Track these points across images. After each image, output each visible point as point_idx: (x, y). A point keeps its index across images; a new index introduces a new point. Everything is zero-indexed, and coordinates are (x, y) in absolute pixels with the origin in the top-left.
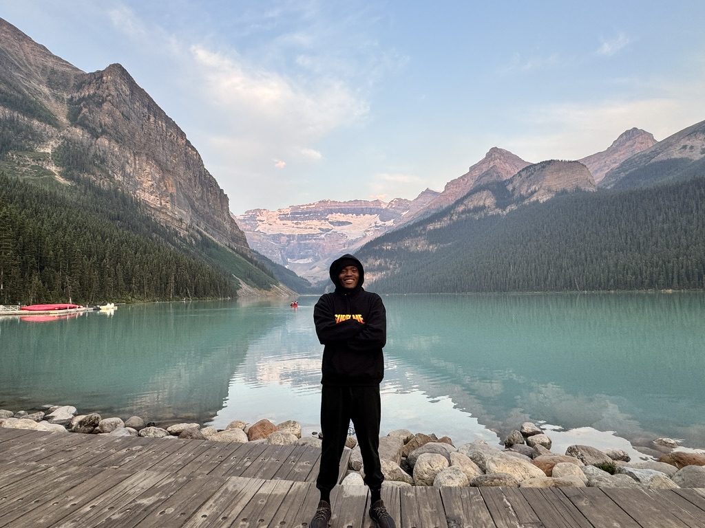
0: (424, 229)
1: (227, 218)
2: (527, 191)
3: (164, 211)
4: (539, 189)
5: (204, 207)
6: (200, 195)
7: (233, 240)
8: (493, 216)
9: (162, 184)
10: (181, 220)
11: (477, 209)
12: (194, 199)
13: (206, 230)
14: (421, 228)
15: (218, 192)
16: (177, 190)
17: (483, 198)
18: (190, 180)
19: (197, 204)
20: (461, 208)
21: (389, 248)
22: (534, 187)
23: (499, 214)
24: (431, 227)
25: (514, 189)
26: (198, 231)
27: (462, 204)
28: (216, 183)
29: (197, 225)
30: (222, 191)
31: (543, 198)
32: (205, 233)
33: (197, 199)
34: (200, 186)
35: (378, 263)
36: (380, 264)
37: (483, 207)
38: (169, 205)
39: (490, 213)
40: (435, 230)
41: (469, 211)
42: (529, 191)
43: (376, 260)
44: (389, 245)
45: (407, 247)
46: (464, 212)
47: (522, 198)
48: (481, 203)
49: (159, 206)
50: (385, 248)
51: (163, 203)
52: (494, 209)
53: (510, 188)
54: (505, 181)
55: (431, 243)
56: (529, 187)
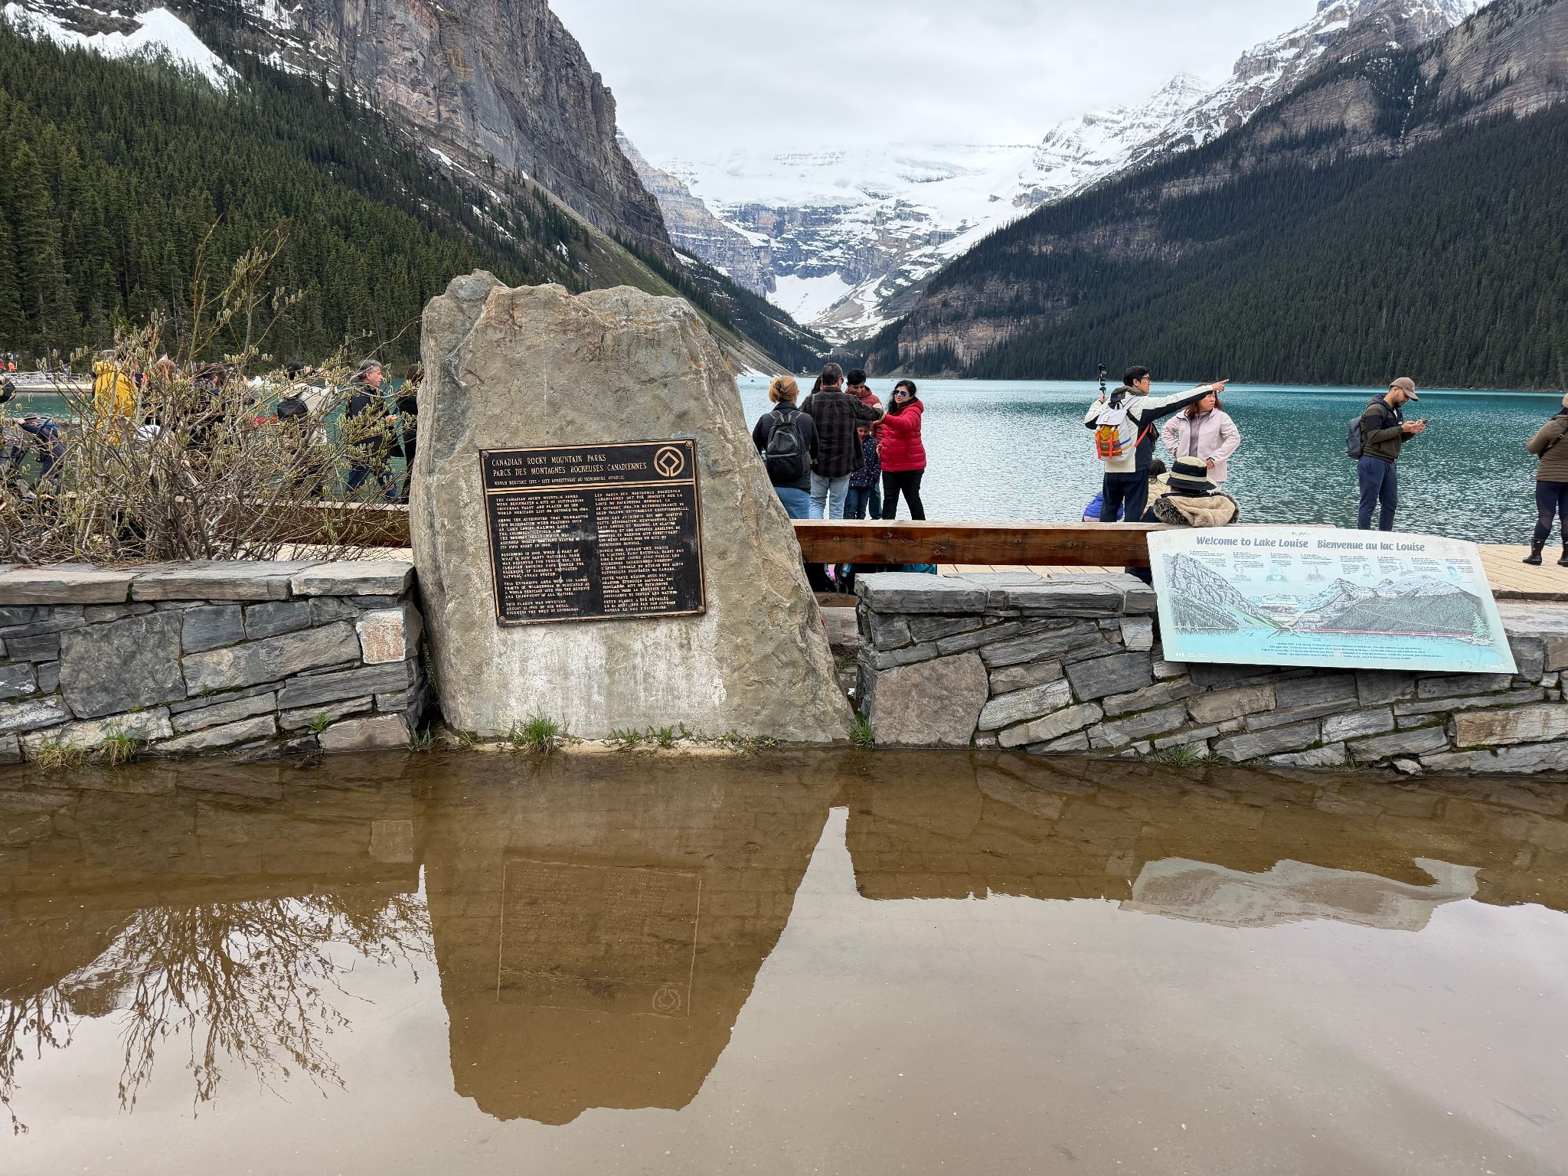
0: (1154, 197)
1: (611, 156)
2: (1481, 82)
3: (447, 134)
4: (1520, 72)
6: (538, 91)
7: (628, 220)
8: (1361, 159)
9: (438, 60)
11: (1318, 138)
12: (525, 102)
13: (558, 190)
14: (1146, 192)
15: (588, 83)
16: (480, 77)
17: (1343, 101)
18: (512, 45)
19: (531, 114)
20: (1270, 134)
21: (1047, 249)
22: (1506, 67)
23: (1383, 153)
24: (1172, 190)
25: (1443, 73)
27: (1276, 119)
28: (581, 55)
31: (1528, 105)
32: (553, 199)
33: (534, 102)
34: (539, 64)
35: (1013, 293)
36: (1018, 298)
37: (1339, 131)
38: (460, 121)
39: (1357, 149)
40: (1187, 200)
41: (1292, 143)
42: (1490, 81)
43: (1008, 283)
44: (1046, 242)
45: (1097, 249)
46: (1278, 145)
47: (1464, 103)
48: (1333, 119)
49: (434, 120)
50: (1035, 249)
51: (445, 115)
52: (1369, 139)
53: (1430, 69)
54: (1420, 49)
55: (1169, 237)
56: (1490, 67)
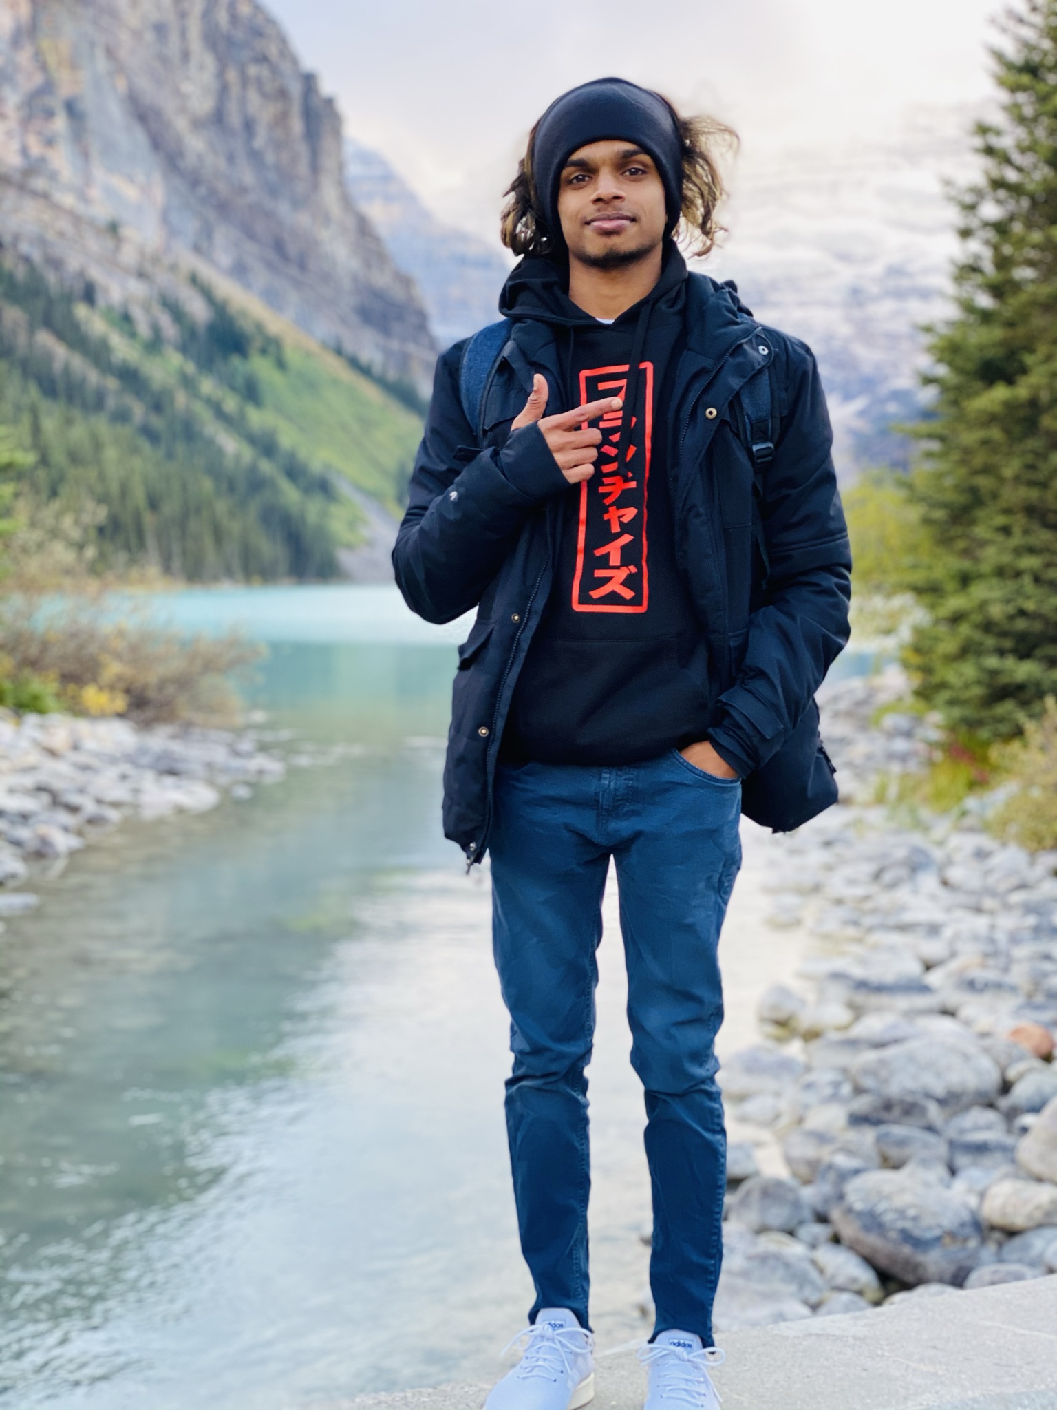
1: (334, 209)
3: (39, 183)
5: (231, 159)
10: (113, 228)
12: (181, 125)
15: (296, 89)
18: (160, 29)
19: (196, 145)
26: (194, 280)
28: (283, 41)
29: (197, 249)
30: (309, 81)
33: (197, 124)
34: (208, 59)
38: (62, 160)
49: (17, 161)
51: (35, 151)
